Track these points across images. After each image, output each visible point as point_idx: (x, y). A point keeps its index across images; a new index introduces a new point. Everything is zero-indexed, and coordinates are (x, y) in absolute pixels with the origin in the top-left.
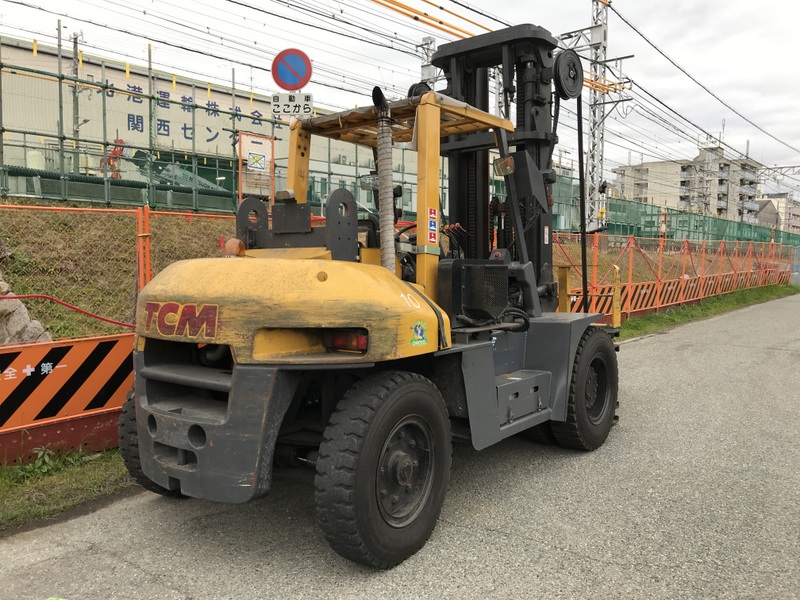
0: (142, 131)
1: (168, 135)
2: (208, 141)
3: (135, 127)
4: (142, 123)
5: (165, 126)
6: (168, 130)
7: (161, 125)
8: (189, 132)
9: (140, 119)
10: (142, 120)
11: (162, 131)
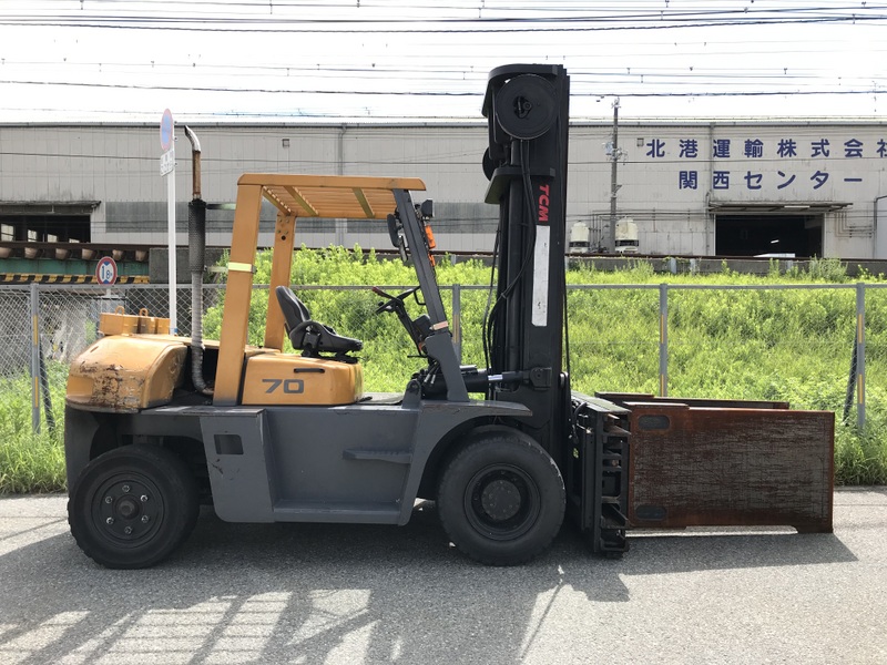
0: (695, 188)
1: (727, 188)
2: (780, 187)
3: (688, 184)
4: (696, 179)
5: (723, 177)
6: (727, 182)
7: (718, 177)
8: (754, 182)
9: (694, 175)
10: (696, 175)
11: (719, 184)
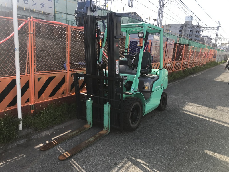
2: (33, 5)
8: (26, 1)
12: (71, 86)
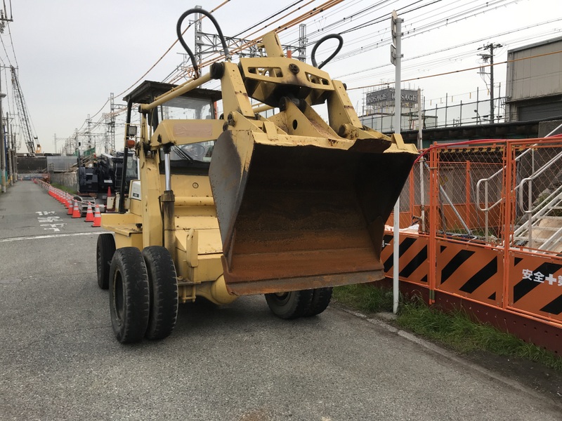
12: (515, 288)
